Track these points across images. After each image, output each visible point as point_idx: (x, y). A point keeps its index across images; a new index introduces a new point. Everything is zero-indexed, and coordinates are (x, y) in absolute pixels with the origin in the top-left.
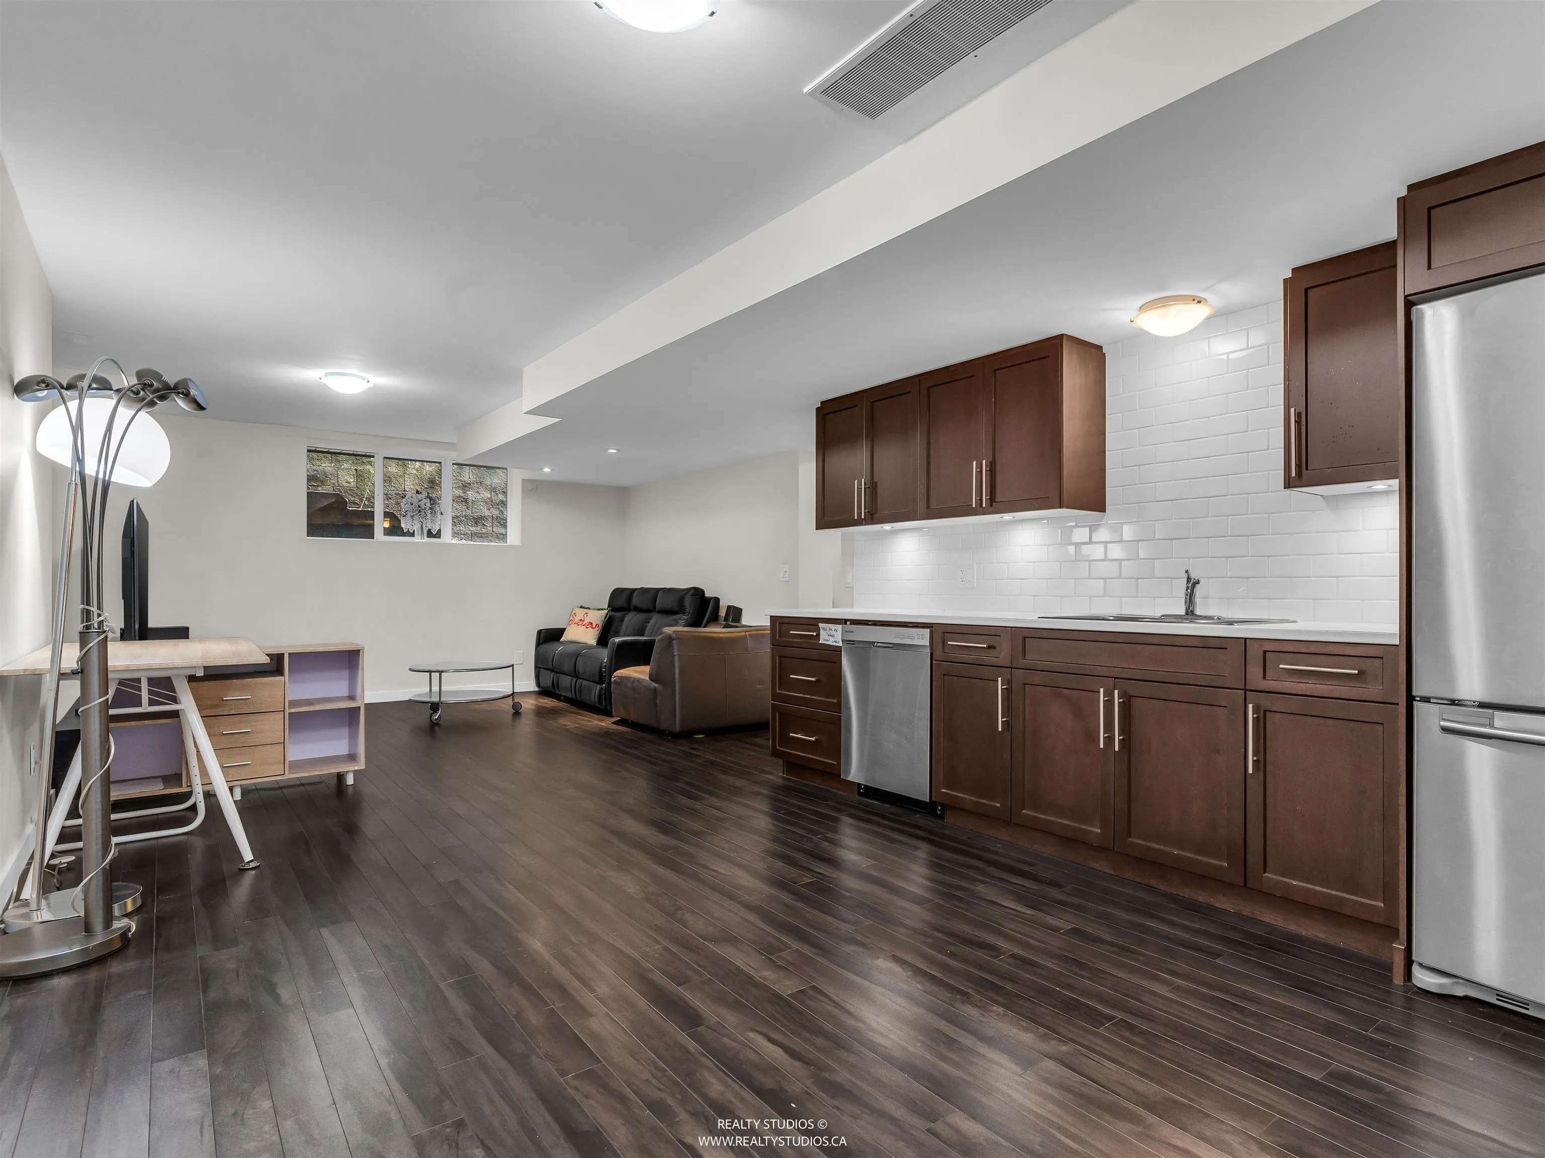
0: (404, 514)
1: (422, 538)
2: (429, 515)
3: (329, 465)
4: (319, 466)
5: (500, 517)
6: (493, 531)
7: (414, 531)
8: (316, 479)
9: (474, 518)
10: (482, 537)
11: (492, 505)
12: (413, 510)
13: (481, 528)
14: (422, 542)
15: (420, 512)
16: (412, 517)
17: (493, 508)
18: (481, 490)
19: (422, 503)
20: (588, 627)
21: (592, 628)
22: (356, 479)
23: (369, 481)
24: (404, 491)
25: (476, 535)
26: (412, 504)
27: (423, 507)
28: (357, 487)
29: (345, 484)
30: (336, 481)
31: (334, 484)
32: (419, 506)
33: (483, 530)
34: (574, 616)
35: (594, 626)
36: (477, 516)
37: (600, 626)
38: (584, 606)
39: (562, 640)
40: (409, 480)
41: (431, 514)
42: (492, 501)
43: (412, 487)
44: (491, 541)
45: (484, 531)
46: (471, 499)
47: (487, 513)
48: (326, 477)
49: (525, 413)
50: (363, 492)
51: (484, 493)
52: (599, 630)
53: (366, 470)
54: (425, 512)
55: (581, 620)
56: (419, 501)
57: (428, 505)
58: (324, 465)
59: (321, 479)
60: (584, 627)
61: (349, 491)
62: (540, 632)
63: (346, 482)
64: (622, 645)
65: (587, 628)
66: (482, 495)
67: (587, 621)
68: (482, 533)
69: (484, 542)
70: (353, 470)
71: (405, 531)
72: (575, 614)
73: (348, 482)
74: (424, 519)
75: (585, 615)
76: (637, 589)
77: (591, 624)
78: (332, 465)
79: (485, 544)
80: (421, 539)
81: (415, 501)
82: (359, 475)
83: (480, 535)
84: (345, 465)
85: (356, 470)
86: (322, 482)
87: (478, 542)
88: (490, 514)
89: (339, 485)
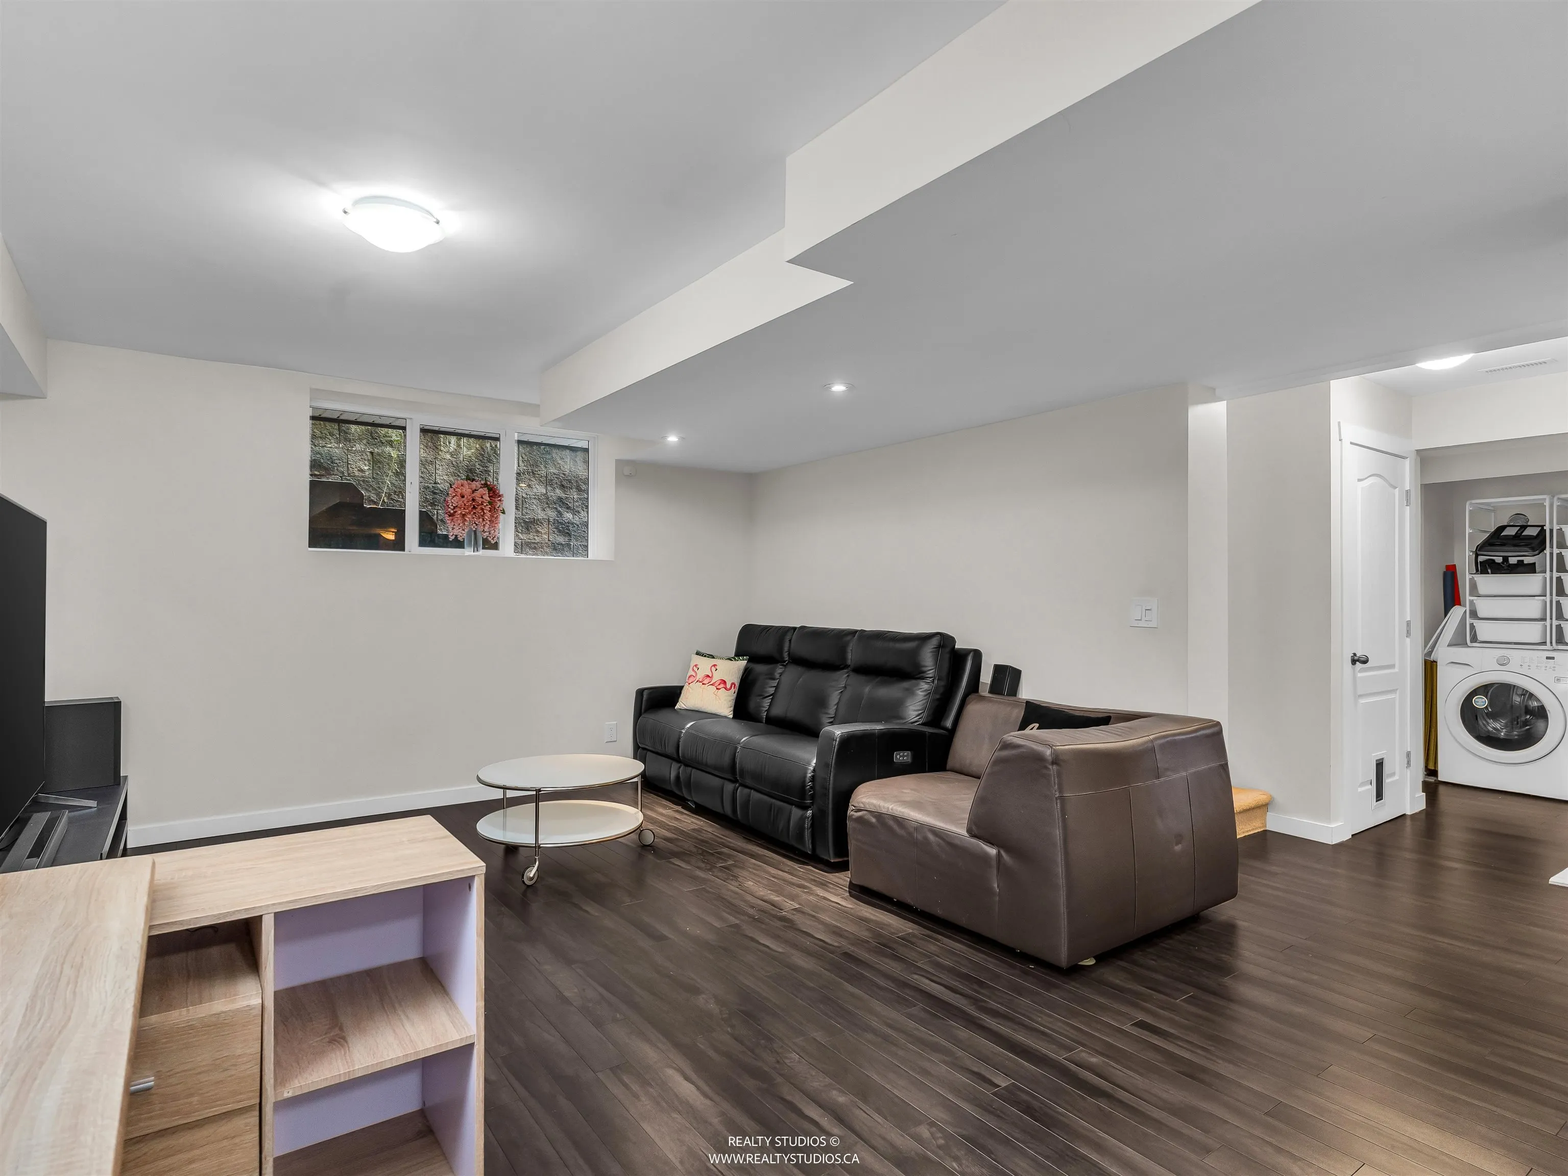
0: (452, 512)
1: (476, 549)
2: (488, 514)
3: (336, 445)
4: (323, 447)
5: (558, 521)
6: (549, 540)
7: (464, 539)
8: (320, 466)
9: (525, 522)
10: (535, 548)
11: (547, 504)
12: (465, 505)
13: (534, 536)
14: (474, 556)
15: (474, 508)
16: (464, 515)
17: (549, 507)
18: (534, 482)
19: (477, 495)
20: (719, 687)
21: (726, 688)
22: (371, 466)
23: (389, 469)
24: (435, 483)
25: (527, 545)
26: (463, 497)
27: (480, 500)
28: (373, 478)
29: (357, 473)
30: (346, 469)
31: (343, 473)
32: (474, 500)
33: (536, 538)
34: (696, 669)
35: (728, 686)
36: (530, 518)
37: (737, 685)
38: (703, 651)
39: (677, 707)
40: (441, 468)
41: (490, 511)
42: (548, 498)
43: (445, 477)
44: (547, 554)
45: (538, 539)
46: (521, 495)
47: (541, 515)
48: (332, 462)
49: (788, 262)
50: (382, 485)
51: (538, 487)
52: (736, 692)
53: (385, 453)
54: (482, 509)
55: (708, 676)
56: (473, 492)
57: (487, 497)
58: (330, 446)
59: (325, 465)
60: (714, 688)
61: (362, 483)
62: (640, 693)
63: (359, 470)
64: (847, 741)
65: (717, 689)
66: (535, 490)
67: (717, 677)
68: (535, 543)
69: (537, 555)
70: (368, 454)
71: (451, 538)
72: (696, 666)
73: (362, 471)
74: (481, 520)
75: (713, 669)
76: (795, 629)
77: (724, 682)
78: (341, 446)
79: (539, 557)
80: (474, 552)
81: (466, 490)
82: (376, 461)
83: (533, 546)
84: (358, 445)
85: (372, 453)
86: (326, 469)
87: (530, 554)
88: (545, 517)
89: (349, 475)
